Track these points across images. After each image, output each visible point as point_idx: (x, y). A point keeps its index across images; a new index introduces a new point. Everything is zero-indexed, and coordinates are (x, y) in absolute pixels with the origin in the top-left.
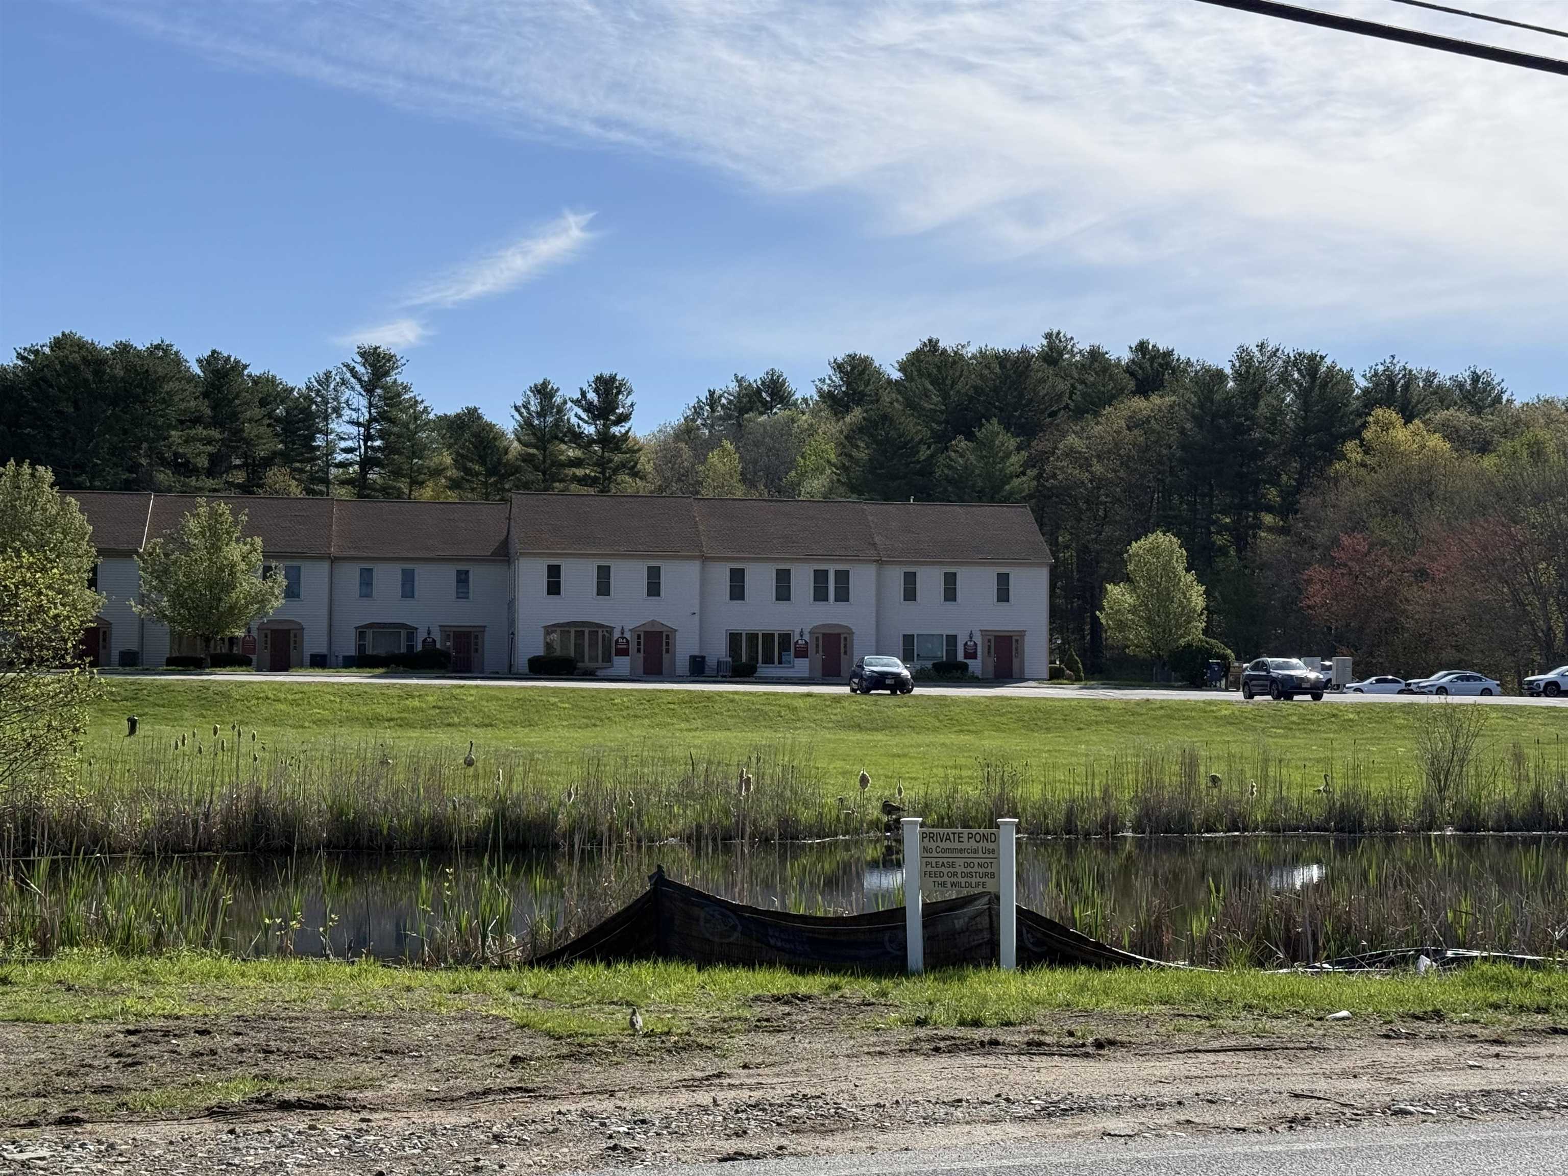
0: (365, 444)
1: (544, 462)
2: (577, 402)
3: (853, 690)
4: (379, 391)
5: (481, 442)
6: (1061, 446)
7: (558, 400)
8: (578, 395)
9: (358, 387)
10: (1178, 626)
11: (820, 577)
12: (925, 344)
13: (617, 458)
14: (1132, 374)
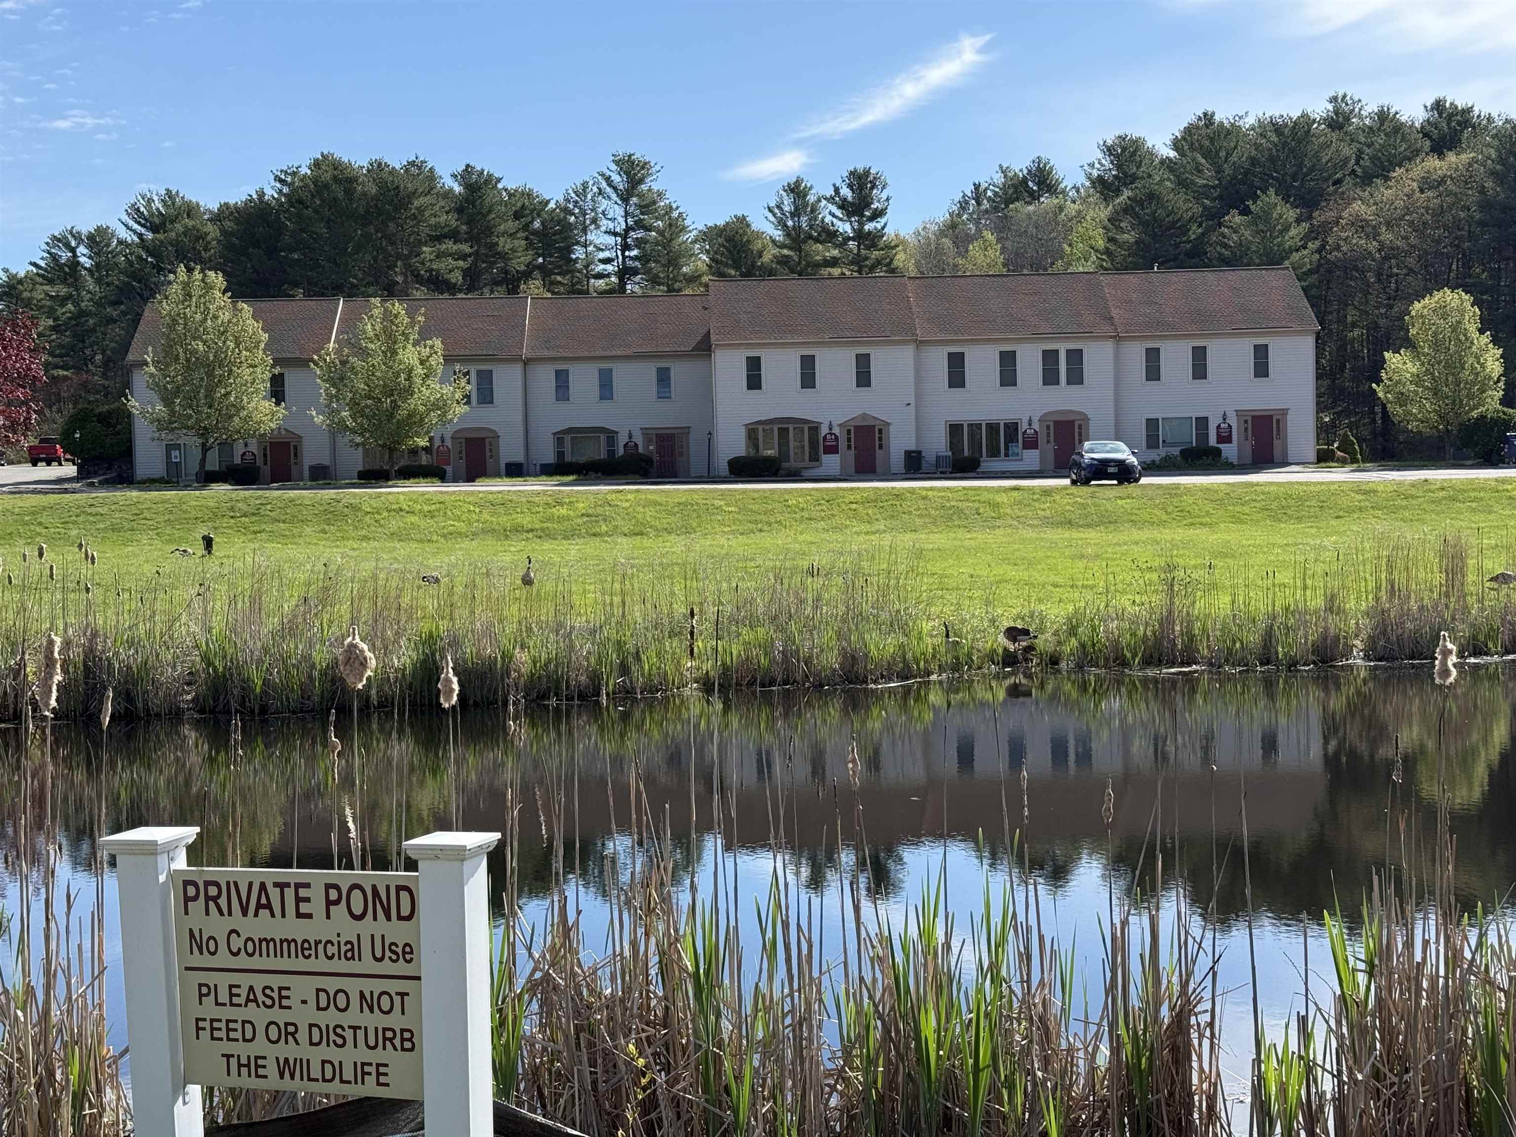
0: (623, 254)
1: (799, 263)
2: (831, 200)
3: (1074, 482)
4: (634, 200)
5: (735, 247)
6: (1345, 214)
7: (811, 198)
8: (830, 192)
9: (614, 196)
10: (1470, 396)
11: (1050, 357)
12: (1200, 119)
13: (875, 254)
14: (1426, 135)
